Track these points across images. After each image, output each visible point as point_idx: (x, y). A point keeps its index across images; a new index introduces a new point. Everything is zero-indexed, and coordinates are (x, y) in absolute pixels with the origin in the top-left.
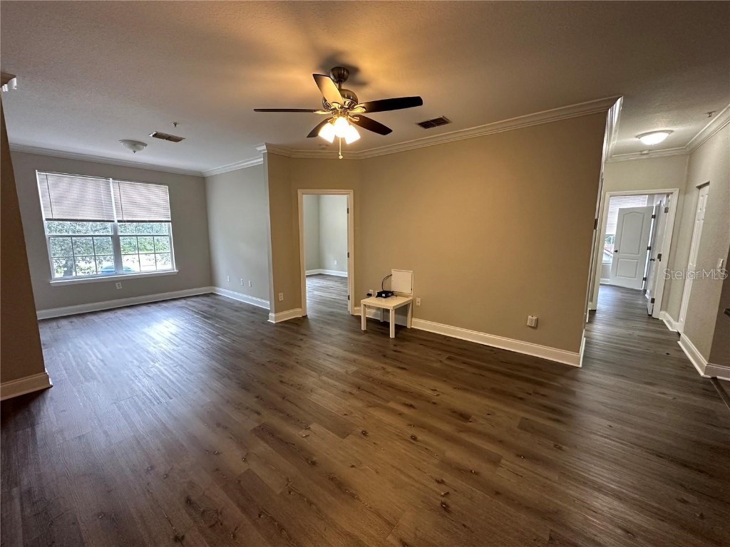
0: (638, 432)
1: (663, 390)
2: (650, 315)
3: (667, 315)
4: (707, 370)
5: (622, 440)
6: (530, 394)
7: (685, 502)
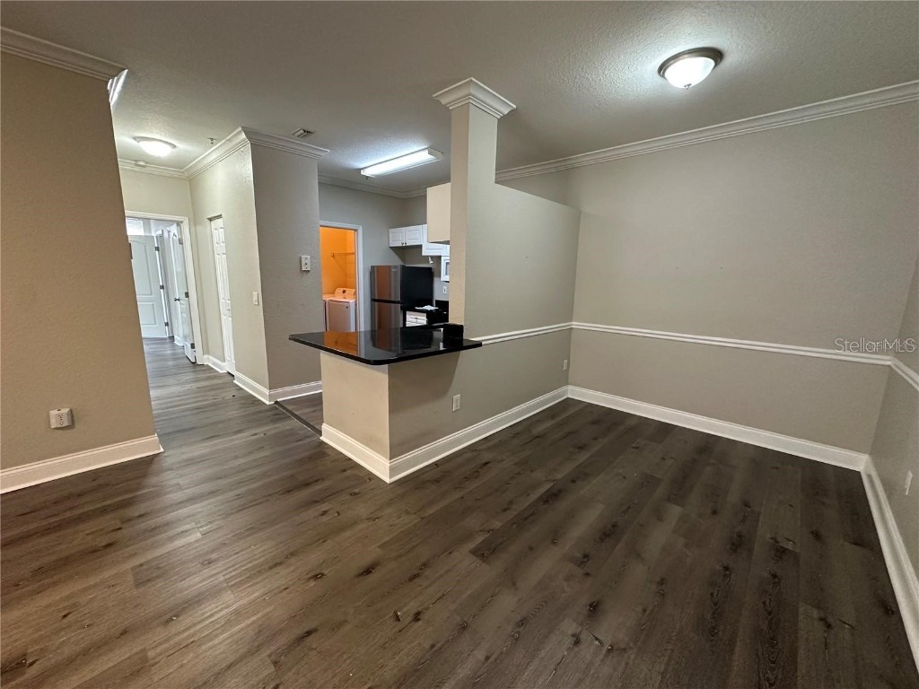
0: (261, 483)
1: (254, 431)
2: (193, 363)
3: (211, 357)
4: (271, 397)
5: (255, 501)
6: (120, 529)
7: (324, 513)
